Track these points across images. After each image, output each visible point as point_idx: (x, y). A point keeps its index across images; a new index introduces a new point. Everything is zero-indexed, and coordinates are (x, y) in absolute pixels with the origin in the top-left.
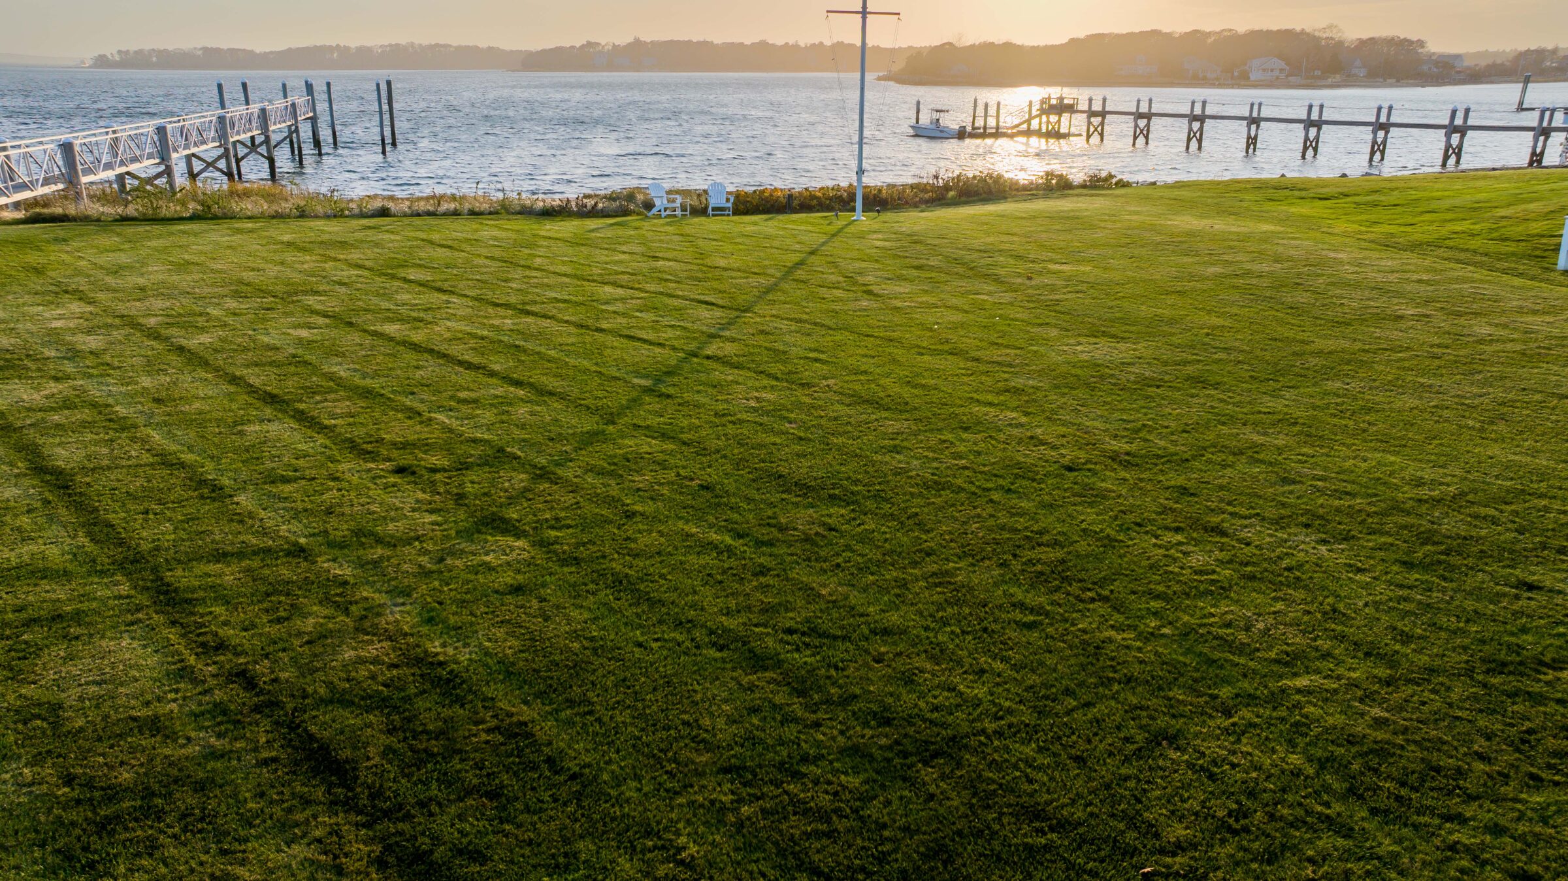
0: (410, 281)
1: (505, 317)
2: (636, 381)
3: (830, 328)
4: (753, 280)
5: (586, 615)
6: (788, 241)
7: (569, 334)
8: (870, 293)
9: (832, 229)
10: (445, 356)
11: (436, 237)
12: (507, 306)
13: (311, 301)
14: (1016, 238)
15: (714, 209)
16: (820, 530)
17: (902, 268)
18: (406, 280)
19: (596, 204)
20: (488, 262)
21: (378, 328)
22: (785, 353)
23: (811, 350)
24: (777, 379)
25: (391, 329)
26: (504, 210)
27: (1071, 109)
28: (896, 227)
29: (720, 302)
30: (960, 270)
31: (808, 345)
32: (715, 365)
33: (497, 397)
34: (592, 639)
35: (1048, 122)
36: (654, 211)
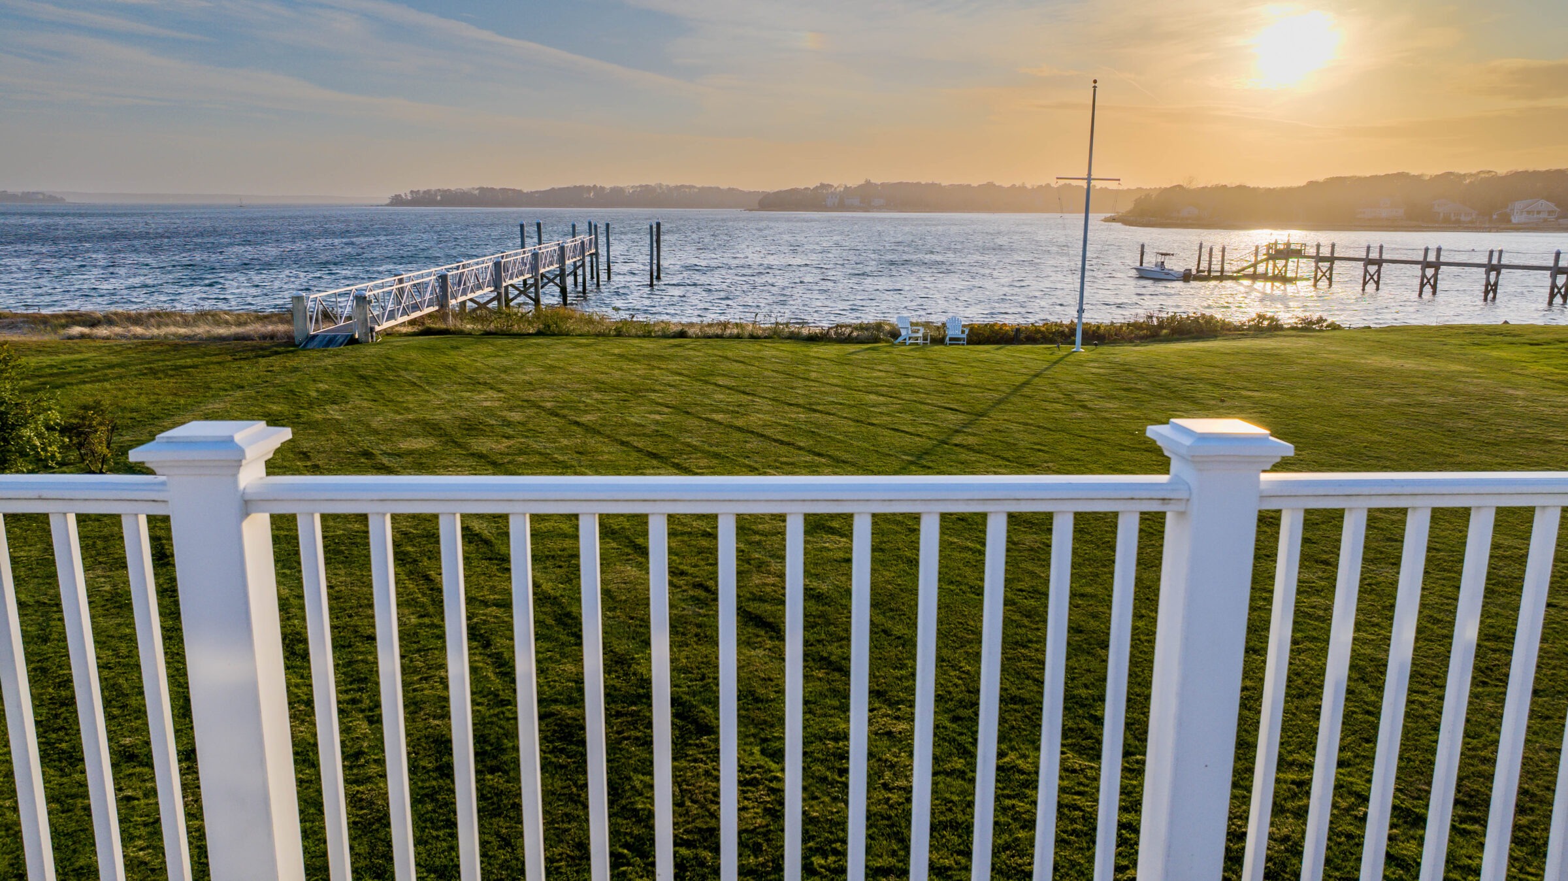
0: (720, 386)
1: (798, 413)
2: (904, 457)
3: (1050, 430)
4: (988, 395)
5: (893, 574)
6: (1016, 366)
7: (849, 426)
8: (1084, 407)
9: (1055, 358)
10: (762, 436)
11: (729, 354)
12: (798, 405)
13: (653, 396)
14: (1217, 370)
15: (951, 339)
16: (1041, 546)
17: (1113, 390)
18: (716, 384)
19: (852, 332)
20: (775, 374)
21: (708, 416)
22: (1015, 445)
23: (1035, 444)
24: (1009, 461)
25: (718, 417)
26: (775, 335)
27: (1298, 254)
28: (1111, 358)
29: (962, 409)
30: (1164, 393)
31: (1032, 440)
32: (961, 450)
33: (806, 462)
34: (899, 585)
35: (1275, 266)
36: (900, 339)
